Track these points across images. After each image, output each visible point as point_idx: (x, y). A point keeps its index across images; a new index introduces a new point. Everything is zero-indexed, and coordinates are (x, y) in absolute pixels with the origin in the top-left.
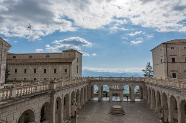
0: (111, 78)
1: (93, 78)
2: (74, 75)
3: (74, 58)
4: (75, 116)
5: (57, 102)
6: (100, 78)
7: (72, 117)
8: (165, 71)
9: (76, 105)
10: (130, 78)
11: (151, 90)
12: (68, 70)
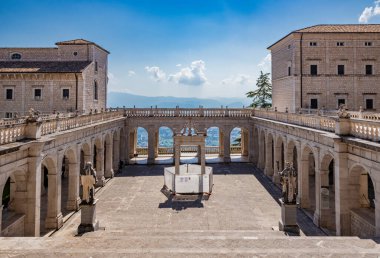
0: (178, 109)
1: (134, 110)
2: (87, 104)
3: (88, 62)
4: (92, 200)
5: (45, 171)
6: (151, 110)
7: (84, 203)
8: (296, 93)
9: (92, 173)
10: (221, 110)
11: (267, 135)
12: (72, 92)
